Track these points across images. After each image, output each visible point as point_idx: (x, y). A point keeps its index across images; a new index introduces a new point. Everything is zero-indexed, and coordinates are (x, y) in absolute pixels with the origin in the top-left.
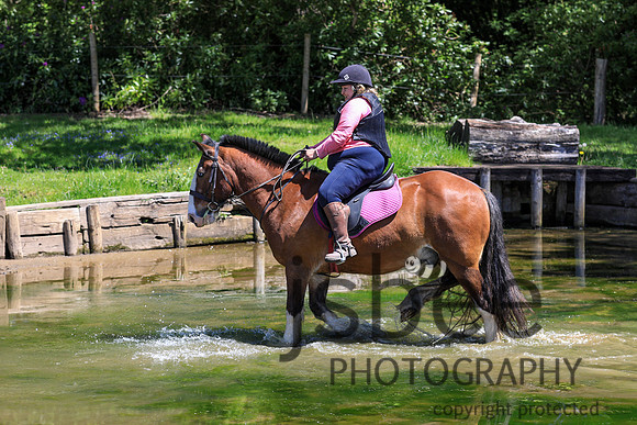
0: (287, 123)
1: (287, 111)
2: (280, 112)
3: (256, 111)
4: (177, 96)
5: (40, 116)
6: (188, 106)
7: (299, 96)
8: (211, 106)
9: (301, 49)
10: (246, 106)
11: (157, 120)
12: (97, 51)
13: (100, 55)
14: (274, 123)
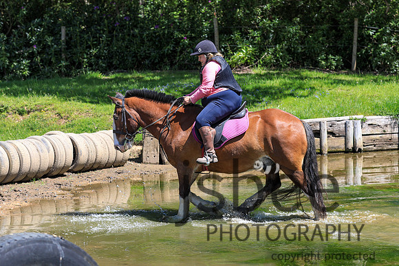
0: (342, 77)
1: (343, 69)
2: (337, 70)
3: (322, 69)
4: (270, 59)
5: (181, 72)
6: (277, 66)
7: (350, 59)
8: (293, 65)
9: (352, 28)
10: (315, 65)
11: (257, 74)
12: (219, 30)
13: (220, 33)
14: (334, 77)
